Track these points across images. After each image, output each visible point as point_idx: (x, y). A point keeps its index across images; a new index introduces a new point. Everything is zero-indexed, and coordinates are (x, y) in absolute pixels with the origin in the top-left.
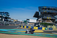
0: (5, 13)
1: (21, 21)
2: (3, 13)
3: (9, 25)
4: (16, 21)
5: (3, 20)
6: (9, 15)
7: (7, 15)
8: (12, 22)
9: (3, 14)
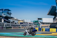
0: (5, 10)
1: (29, 21)
2: (2, 10)
3: (11, 28)
4: (21, 22)
5: (3, 21)
6: (10, 14)
7: (8, 13)
8: (16, 23)
9: (2, 12)
